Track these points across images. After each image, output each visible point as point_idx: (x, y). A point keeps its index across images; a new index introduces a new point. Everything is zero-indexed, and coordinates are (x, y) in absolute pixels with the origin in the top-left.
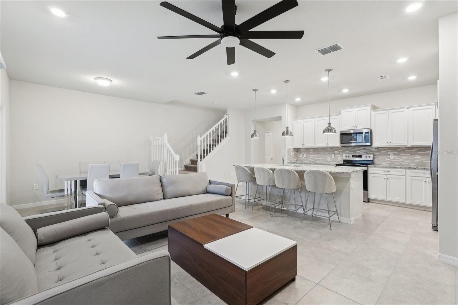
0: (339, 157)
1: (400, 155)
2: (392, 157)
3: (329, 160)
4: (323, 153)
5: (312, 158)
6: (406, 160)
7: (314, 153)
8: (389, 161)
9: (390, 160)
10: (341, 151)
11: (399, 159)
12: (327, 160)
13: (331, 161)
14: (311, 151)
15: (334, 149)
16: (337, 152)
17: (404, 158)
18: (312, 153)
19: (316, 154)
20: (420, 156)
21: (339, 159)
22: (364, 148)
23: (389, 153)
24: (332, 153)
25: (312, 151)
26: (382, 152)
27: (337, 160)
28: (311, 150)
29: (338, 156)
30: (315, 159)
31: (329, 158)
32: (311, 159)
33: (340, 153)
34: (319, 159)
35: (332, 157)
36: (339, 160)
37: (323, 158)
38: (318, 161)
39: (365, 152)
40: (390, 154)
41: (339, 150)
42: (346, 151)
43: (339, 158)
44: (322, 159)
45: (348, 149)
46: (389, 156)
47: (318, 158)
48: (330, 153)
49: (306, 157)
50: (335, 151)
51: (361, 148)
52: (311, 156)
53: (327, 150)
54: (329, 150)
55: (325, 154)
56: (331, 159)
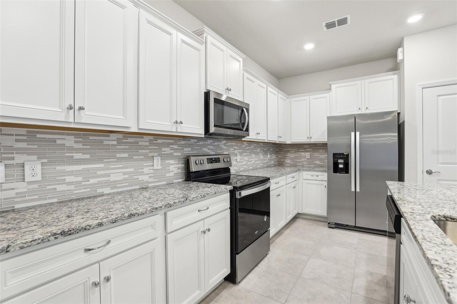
0: (172, 164)
1: (244, 154)
3: (145, 178)
4: (126, 155)
5: (80, 179)
6: (248, 161)
7: (88, 156)
8: (236, 166)
10: (175, 147)
11: (243, 160)
12: (141, 178)
13: (152, 180)
14: (71, 149)
15: (159, 141)
16: (167, 150)
17: (246, 158)
19: (100, 160)
21: (173, 171)
22: (212, 141)
23: (236, 152)
24: (154, 154)
25: (80, 146)
26: (230, 149)
27: (167, 175)
28: (69, 140)
29: (169, 163)
30: (92, 181)
31: (146, 170)
32: (72, 187)
33: (175, 154)
34: (113, 178)
35: (155, 167)
36: (172, 174)
37: (125, 173)
40: (237, 154)
41: (172, 144)
42: (185, 149)
43: (172, 168)
44: (124, 179)
45: (189, 142)
46: (236, 158)
47: (109, 175)
48: (150, 155)
49: (39, 178)
50: (163, 149)
51: (209, 142)
52: (71, 173)
53: (140, 143)
54: (147, 144)
55: (135, 157)
56: (152, 175)
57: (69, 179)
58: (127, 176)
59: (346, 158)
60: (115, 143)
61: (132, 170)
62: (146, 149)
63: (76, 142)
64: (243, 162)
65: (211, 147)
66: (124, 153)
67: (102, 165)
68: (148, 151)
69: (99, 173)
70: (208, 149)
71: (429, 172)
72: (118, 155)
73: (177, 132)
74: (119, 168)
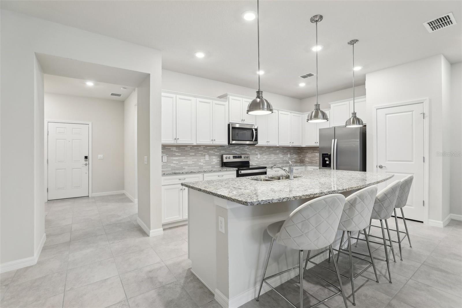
0: (215, 158)
1: (264, 154)
2: (259, 156)
3: (202, 164)
4: (194, 154)
5: (177, 162)
6: (267, 159)
7: (180, 154)
8: (257, 161)
9: (257, 159)
10: (216, 150)
11: (263, 158)
12: (200, 164)
13: (204, 165)
14: (175, 151)
15: (208, 148)
16: (212, 152)
17: (265, 157)
18: (177, 154)
19: (184, 156)
20: (274, 155)
22: (238, 147)
23: (257, 152)
24: (205, 154)
25: (178, 150)
26: (252, 151)
27: (212, 163)
28: (174, 149)
29: (213, 158)
30: (182, 163)
31: (202, 160)
32: (175, 165)
33: (216, 154)
34: (189, 163)
35: (206, 159)
36: (214, 163)
37: (193, 161)
38: (186, 167)
39: (239, 152)
40: (257, 154)
41: (214, 149)
42: (222, 151)
43: (214, 160)
44: (193, 164)
46: (257, 156)
47: (187, 162)
48: (204, 154)
49: (166, 161)
50: (210, 151)
51: (236, 147)
52: (174, 160)
53: (199, 149)
54: (202, 149)
55: (197, 155)
56: (205, 163)
57: (174, 162)
58: (194, 163)
59: (329, 157)
60: (189, 149)
61: (196, 160)
62: (202, 151)
63: (176, 149)
64: (263, 159)
65: (238, 150)
66: (193, 153)
67: (185, 158)
68: (203, 152)
69: (184, 160)
70: (236, 151)
71: (381, 167)
72: (191, 154)
73: (213, 144)
74: (191, 159)
